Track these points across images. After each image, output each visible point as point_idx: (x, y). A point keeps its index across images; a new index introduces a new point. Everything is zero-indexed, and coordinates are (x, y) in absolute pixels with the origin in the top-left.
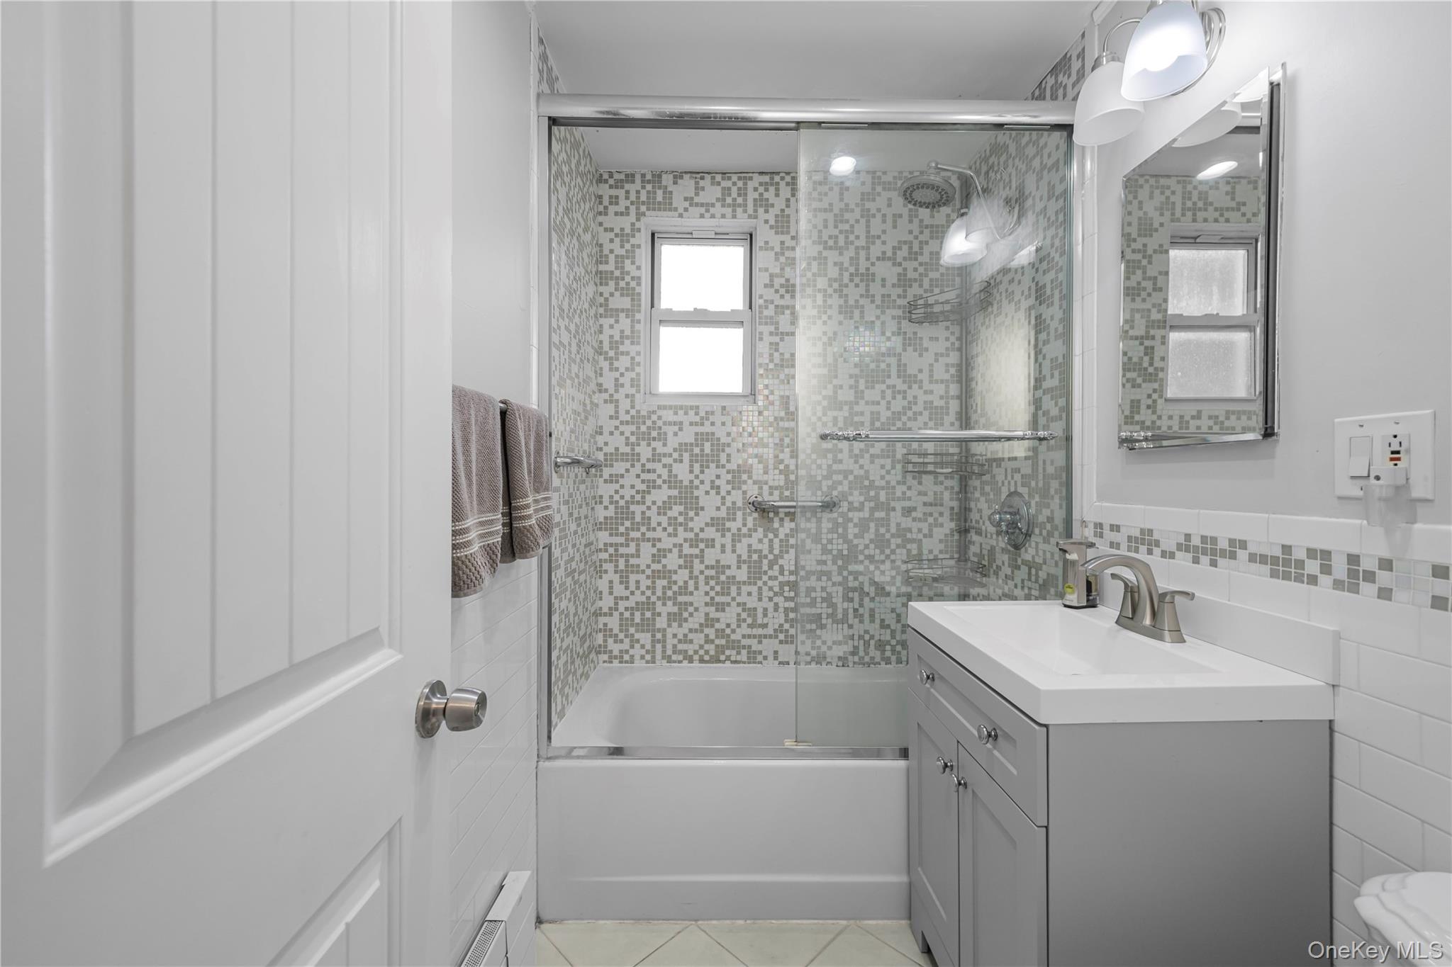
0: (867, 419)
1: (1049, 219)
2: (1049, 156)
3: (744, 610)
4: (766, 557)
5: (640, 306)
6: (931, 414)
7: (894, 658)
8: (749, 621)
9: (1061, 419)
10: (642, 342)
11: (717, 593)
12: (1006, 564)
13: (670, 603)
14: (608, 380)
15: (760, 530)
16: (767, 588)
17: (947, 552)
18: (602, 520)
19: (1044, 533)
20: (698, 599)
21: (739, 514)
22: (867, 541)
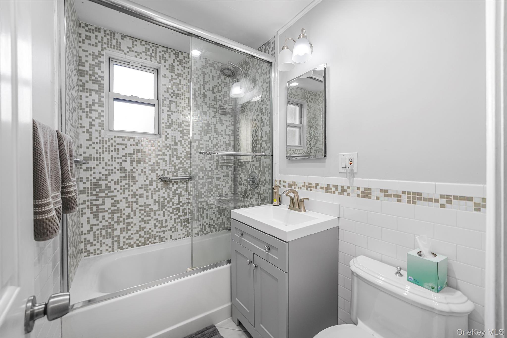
0: (204, 146)
1: (264, 89)
2: (264, 70)
3: (157, 222)
4: (166, 199)
5: (104, 90)
6: (225, 146)
7: (214, 230)
8: (160, 225)
9: (268, 150)
10: (105, 105)
11: (145, 216)
12: (250, 194)
13: (121, 224)
14: (85, 122)
15: (164, 189)
16: (167, 211)
17: (230, 192)
18: (82, 189)
19: (263, 184)
20: (136, 220)
21: (155, 183)
22: (205, 190)
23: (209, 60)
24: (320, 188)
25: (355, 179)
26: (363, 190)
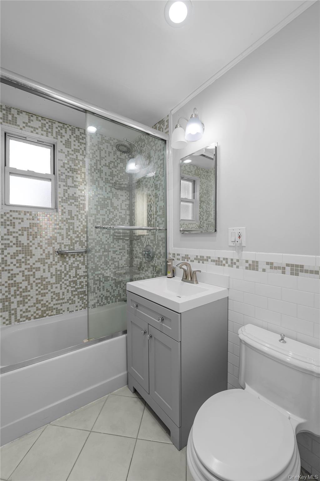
0: (101, 220)
1: (158, 165)
2: (158, 147)
3: (54, 294)
4: (63, 272)
6: (121, 220)
7: (111, 301)
8: (57, 298)
9: (163, 224)
11: (42, 289)
12: (146, 267)
13: (18, 297)
15: (61, 262)
16: (64, 284)
17: (126, 265)
19: (158, 257)
20: (33, 293)
21: (51, 257)
22: (101, 263)
23: (106, 137)
24: (212, 261)
25: (243, 252)
26: (250, 262)
